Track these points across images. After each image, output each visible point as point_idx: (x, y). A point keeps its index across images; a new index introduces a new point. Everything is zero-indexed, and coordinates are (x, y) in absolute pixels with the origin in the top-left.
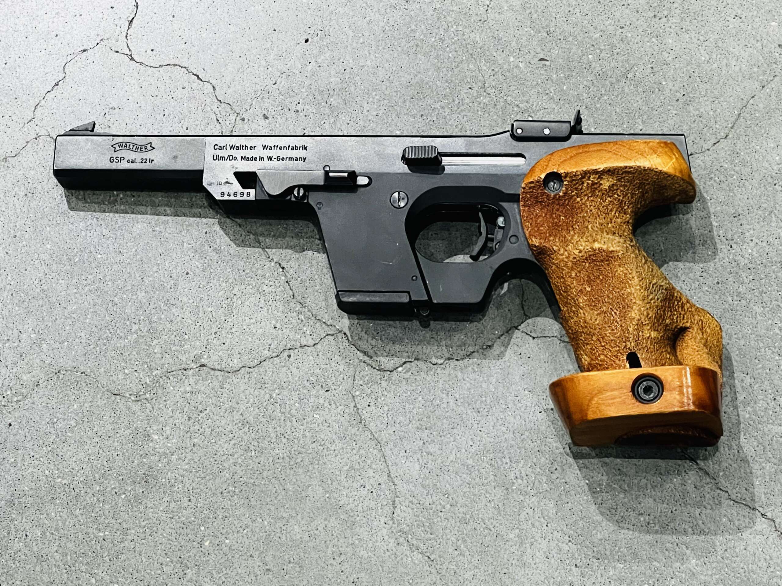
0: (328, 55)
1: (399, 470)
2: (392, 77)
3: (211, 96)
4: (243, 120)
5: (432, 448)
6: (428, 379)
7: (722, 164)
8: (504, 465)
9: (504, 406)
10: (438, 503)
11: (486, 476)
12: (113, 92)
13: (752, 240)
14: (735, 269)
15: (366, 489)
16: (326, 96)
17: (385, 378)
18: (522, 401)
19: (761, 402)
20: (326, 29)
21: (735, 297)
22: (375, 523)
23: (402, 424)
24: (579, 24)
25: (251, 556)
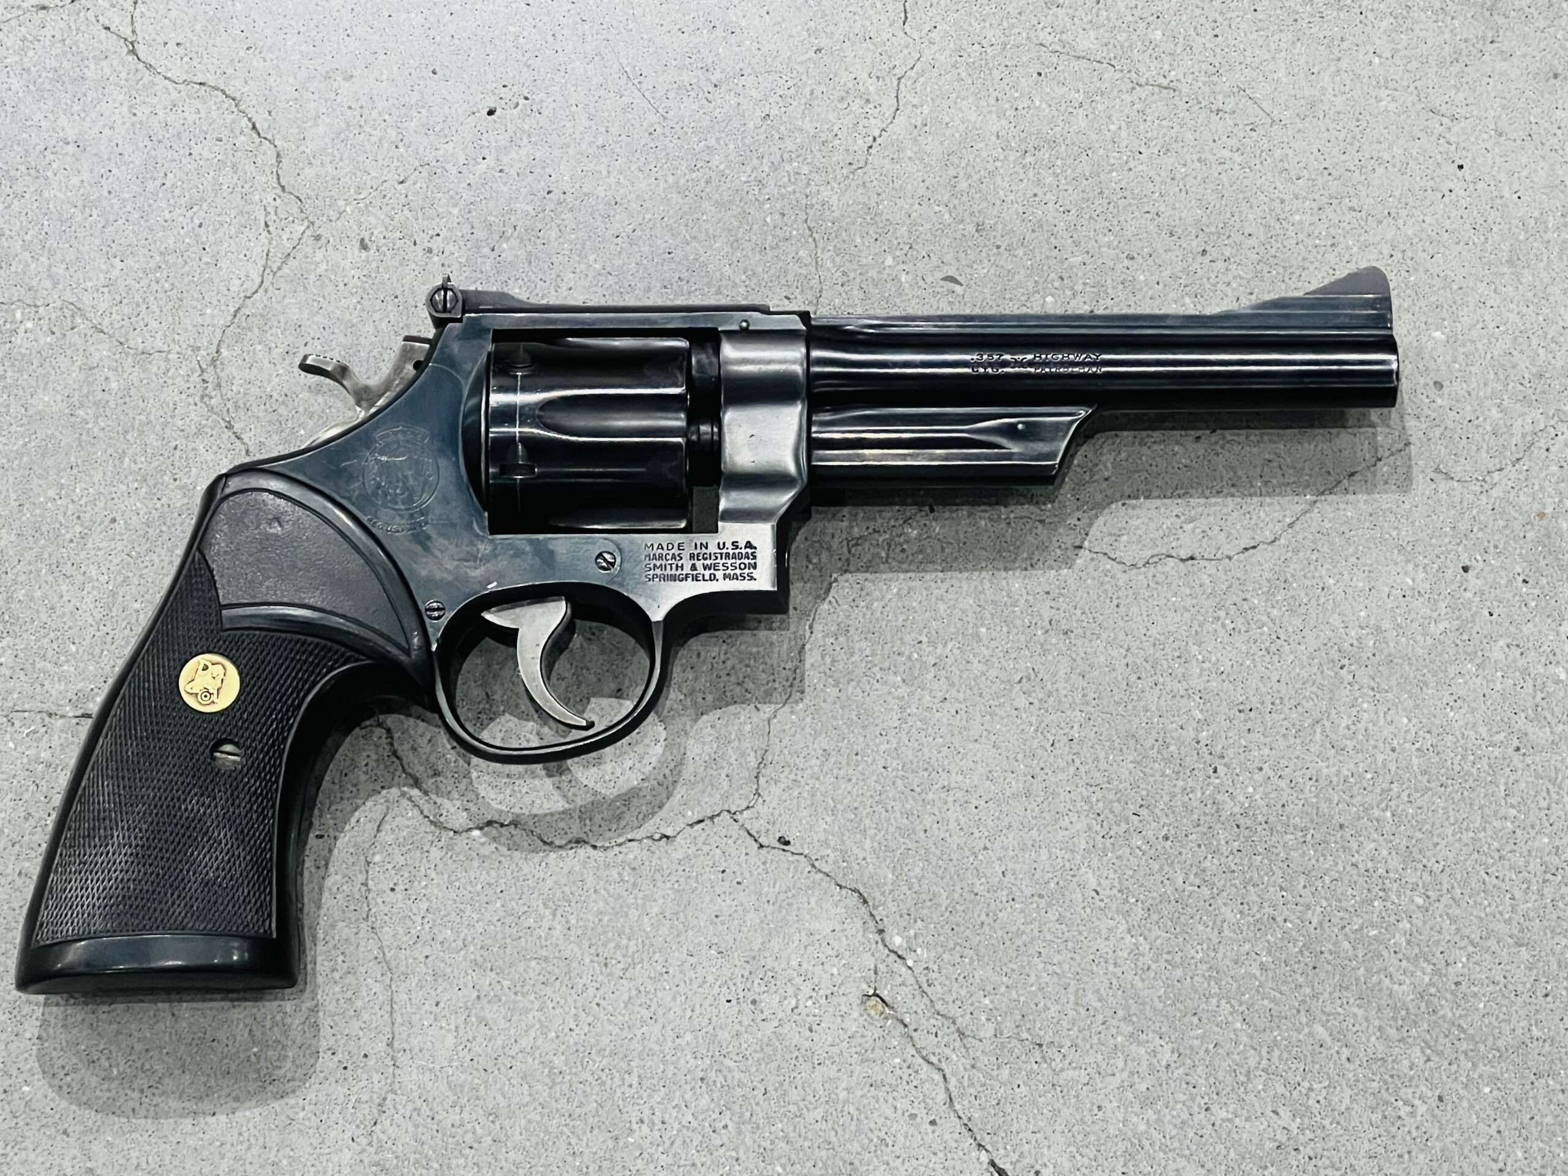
0: (523, 152)
1: (412, 1040)
2: (639, 233)
3: (268, 172)
4: (318, 238)
5: (493, 1013)
6: (526, 871)
7: (1248, 596)
8: (625, 1088)
9: (659, 968)
10: (469, 1126)
11: (583, 1100)
12: (76, 108)
13: (1261, 769)
14: (1208, 818)
15: (336, 1059)
16: (496, 237)
17: (440, 844)
18: (699, 969)
19: (1179, 1106)
20: (537, 98)
21: (1192, 877)
22: (333, 1134)
23: (446, 945)
24: (1045, 228)
25: (65, 1132)
